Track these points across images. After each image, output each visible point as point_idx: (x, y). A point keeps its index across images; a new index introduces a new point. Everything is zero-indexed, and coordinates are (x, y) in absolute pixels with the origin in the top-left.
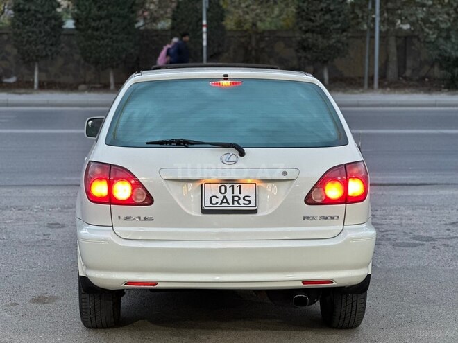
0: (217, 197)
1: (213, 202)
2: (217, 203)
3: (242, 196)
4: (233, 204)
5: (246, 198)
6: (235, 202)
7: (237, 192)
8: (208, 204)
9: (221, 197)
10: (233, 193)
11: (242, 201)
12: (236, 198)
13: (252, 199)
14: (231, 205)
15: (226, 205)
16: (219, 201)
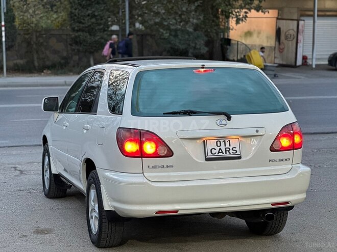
0: (215, 149)
1: (213, 153)
2: (215, 153)
3: (231, 148)
4: (226, 153)
5: (234, 149)
6: (227, 152)
7: (227, 144)
8: (210, 154)
9: (218, 149)
10: (225, 146)
11: (231, 151)
12: (228, 149)
13: (237, 149)
14: (225, 154)
15: (221, 154)
16: (217, 151)
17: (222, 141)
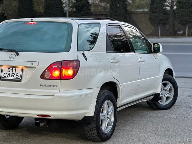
0: (6, 74)
1: (5, 76)
2: (6, 76)
3: (15, 74)
4: (12, 77)
5: (17, 75)
7: (14, 71)
8: (3, 76)
9: (8, 73)
10: (12, 72)
11: (15, 76)
12: (13, 74)
13: (19, 75)
15: (9, 77)
16: (7, 75)
17: (11, 68)
